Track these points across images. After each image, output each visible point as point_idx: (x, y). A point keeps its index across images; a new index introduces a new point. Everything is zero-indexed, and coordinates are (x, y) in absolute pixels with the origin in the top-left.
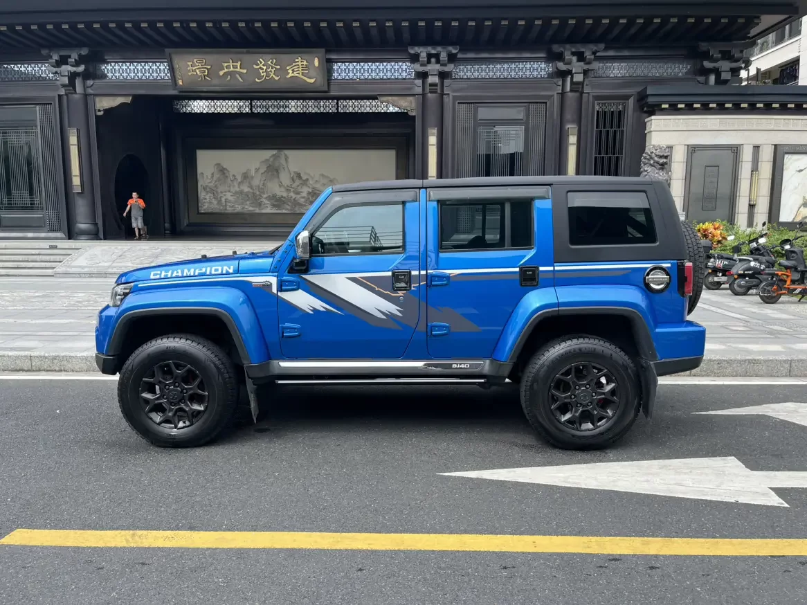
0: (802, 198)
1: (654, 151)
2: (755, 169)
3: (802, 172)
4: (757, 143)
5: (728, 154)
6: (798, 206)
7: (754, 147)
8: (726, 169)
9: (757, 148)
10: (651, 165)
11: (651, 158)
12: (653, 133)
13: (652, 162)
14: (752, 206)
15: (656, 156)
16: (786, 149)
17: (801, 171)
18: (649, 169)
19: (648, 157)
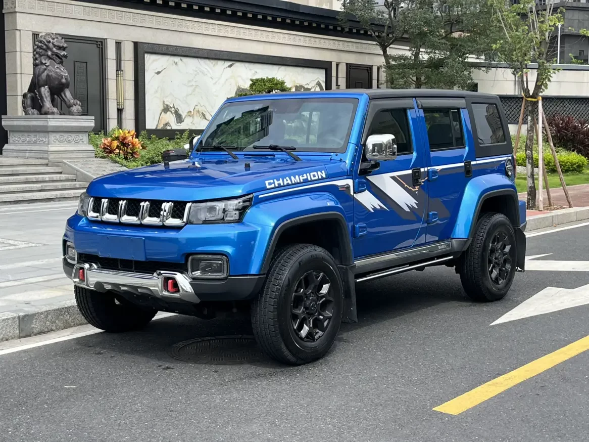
0: (162, 103)
1: (52, 41)
2: (119, 69)
3: (160, 75)
4: (119, 38)
5: (94, 49)
6: (160, 112)
7: (116, 43)
8: (94, 67)
9: (118, 44)
10: (50, 58)
11: (48, 48)
12: (18, 14)
13: (50, 53)
14: (120, 111)
15: (55, 46)
16: (146, 48)
17: (158, 73)
18: (48, 62)
19: (45, 47)
